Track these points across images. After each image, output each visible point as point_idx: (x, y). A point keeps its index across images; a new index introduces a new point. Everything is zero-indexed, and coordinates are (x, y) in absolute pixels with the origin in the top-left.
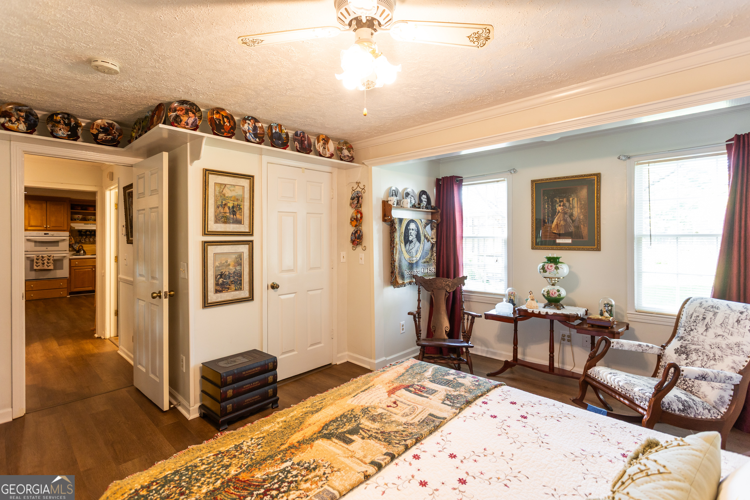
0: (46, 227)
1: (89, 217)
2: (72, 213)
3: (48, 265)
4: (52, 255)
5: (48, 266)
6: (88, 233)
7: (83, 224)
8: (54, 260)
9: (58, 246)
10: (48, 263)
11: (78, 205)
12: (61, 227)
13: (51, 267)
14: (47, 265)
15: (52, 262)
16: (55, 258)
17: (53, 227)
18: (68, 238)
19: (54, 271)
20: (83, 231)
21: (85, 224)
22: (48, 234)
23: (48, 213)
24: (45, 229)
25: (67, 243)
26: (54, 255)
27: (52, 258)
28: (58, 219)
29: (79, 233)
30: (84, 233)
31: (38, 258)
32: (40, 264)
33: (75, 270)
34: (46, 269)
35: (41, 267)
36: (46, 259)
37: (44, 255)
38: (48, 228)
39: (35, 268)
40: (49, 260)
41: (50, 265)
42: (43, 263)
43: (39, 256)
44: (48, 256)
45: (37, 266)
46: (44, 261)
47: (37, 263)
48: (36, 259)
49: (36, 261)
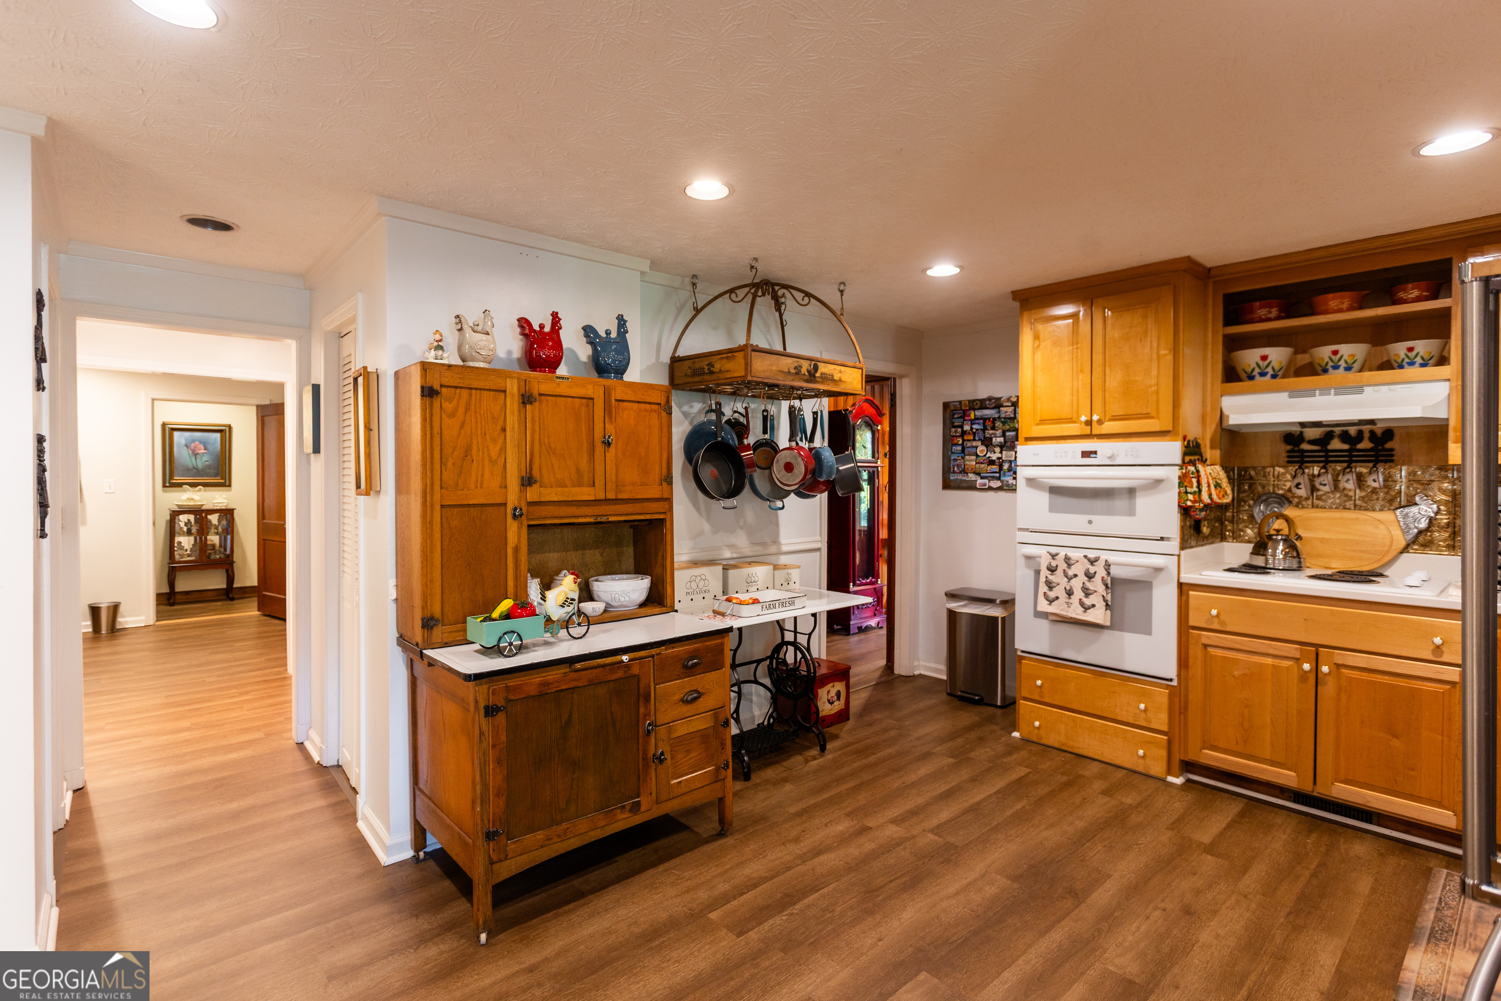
0: (1089, 423)
1: (1324, 352)
2: (1233, 344)
3: (1088, 602)
4: (1104, 556)
5: (1086, 608)
6: (1336, 444)
7: (1282, 397)
8: (1114, 584)
9: (1131, 512)
10: (1087, 593)
11: (1264, 295)
12: (1145, 416)
13: (1098, 615)
14: (1082, 604)
15: (1101, 589)
16: (1113, 572)
17: (1113, 418)
18: (1174, 474)
19: (1116, 634)
20: (1312, 433)
22: (1095, 453)
23: (1098, 358)
24: (1087, 430)
25: (1165, 501)
26: (1112, 558)
27: (1102, 570)
28: (1137, 379)
29: (1289, 447)
30: (1316, 448)
31: (1054, 564)
32: (1059, 591)
33: (1206, 646)
34: (1074, 616)
35: (1061, 608)
36: (1078, 569)
37: (1074, 554)
38: (1094, 425)
39: (1043, 606)
40: (1090, 576)
41: (1093, 606)
42: (1068, 588)
43: (1057, 554)
44: (1085, 557)
45: (1051, 601)
46: (1072, 578)
47: (1050, 585)
48: (1049, 569)
49: (1047, 577)
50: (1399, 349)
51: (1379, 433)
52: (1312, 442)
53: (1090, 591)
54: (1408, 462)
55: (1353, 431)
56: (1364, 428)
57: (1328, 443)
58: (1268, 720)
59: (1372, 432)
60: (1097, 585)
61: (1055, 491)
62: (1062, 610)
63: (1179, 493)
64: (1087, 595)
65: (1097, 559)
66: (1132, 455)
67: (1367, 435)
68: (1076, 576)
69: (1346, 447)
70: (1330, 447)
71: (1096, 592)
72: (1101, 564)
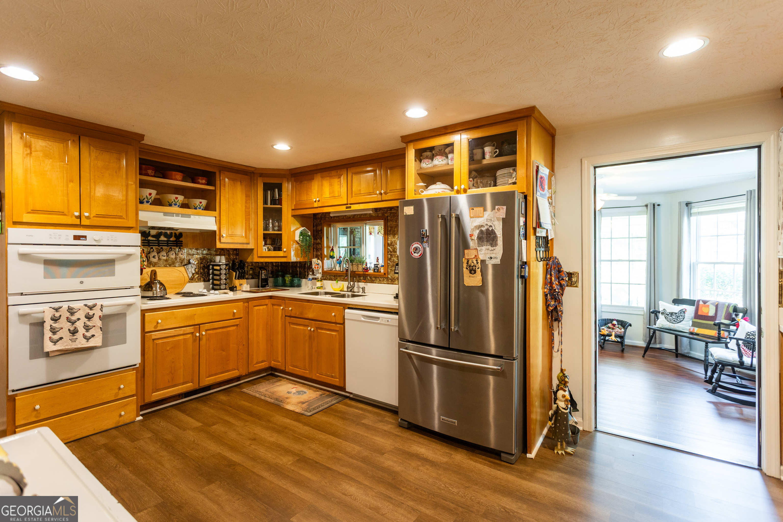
0: (80, 217)
1: (172, 197)
3: (88, 334)
4: (99, 302)
5: (87, 339)
6: (162, 238)
9: (112, 274)
10: (87, 328)
11: (151, 164)
12: (121, 217)
13: (97, 341)
15: (99, 323)
16: (106, 311)
17: (98, 216)
18: (137, 251)
20: (153, 232)
21: (166, 214)
22: (85, 237)
24: (77, 222)
25: (136, 264)
26: (105, 302)
27: (97, 312)
28: (114, 194)
29: (143, 238)
30: (154, 239)
31: (57, 315)
32: (64, 333)
33: (154, 340)
34: (79, 346)
35: (65, 344)
36: (80, 315)
37: (74, 305)
38: (83, 219)
39: (49, 347)
40: (89, 317)
41: (93, 336)
42: (72, 329)
43: (61, 308)
44: (86, 305)
45: (55, 342)
46: (76, 322)
47: (54, 331)
48: (52, 319)
49: (51, 325)
50: (197, 202)
51: (177, 234)
52: (153, 236)
53: (90, 327)
54: (187, 247)
55: (168, 232)
56: (172, 231)
57: (160, 237)
58: (182, 365)
59: (175, 233)
60: (96, 321)
61: (48, 263)
62: (67, 345)
63: (141, 261)
64: (87, 330)
65: (95, 305)
66: (112, 240)
67: (173, 235)
68: (79, 319)
69: (166, 239)
70: (160, 239)
71: (95, 326)
72: (98, 307)
